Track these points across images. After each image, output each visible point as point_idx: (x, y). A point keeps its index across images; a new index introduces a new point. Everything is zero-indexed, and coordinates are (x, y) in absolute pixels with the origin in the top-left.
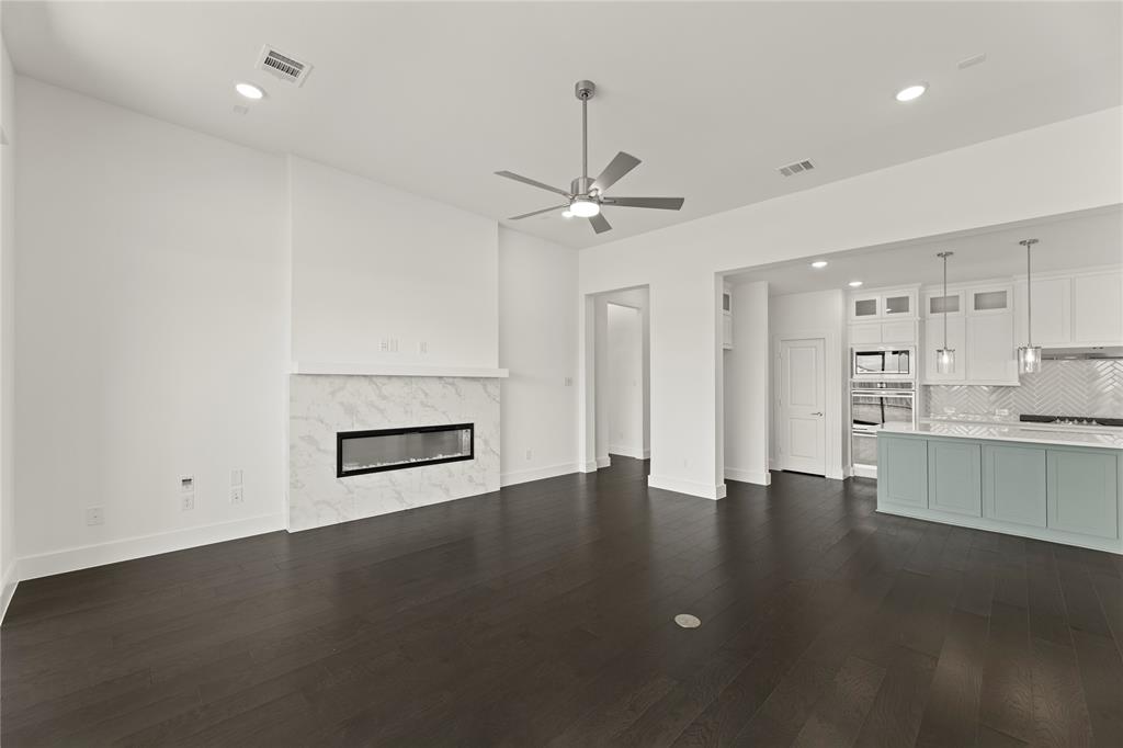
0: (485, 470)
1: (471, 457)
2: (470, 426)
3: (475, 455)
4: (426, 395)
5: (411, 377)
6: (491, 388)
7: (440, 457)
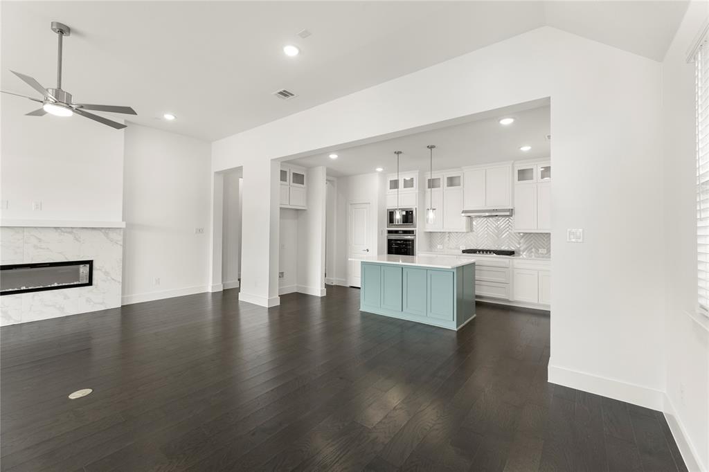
0: (104, 293)
1: (90, 283)
2: (90, 263)
3: (94, 282)
4: (40, 240)
5: (24, 227)
6: (113, 235)
7: (56, 285)
